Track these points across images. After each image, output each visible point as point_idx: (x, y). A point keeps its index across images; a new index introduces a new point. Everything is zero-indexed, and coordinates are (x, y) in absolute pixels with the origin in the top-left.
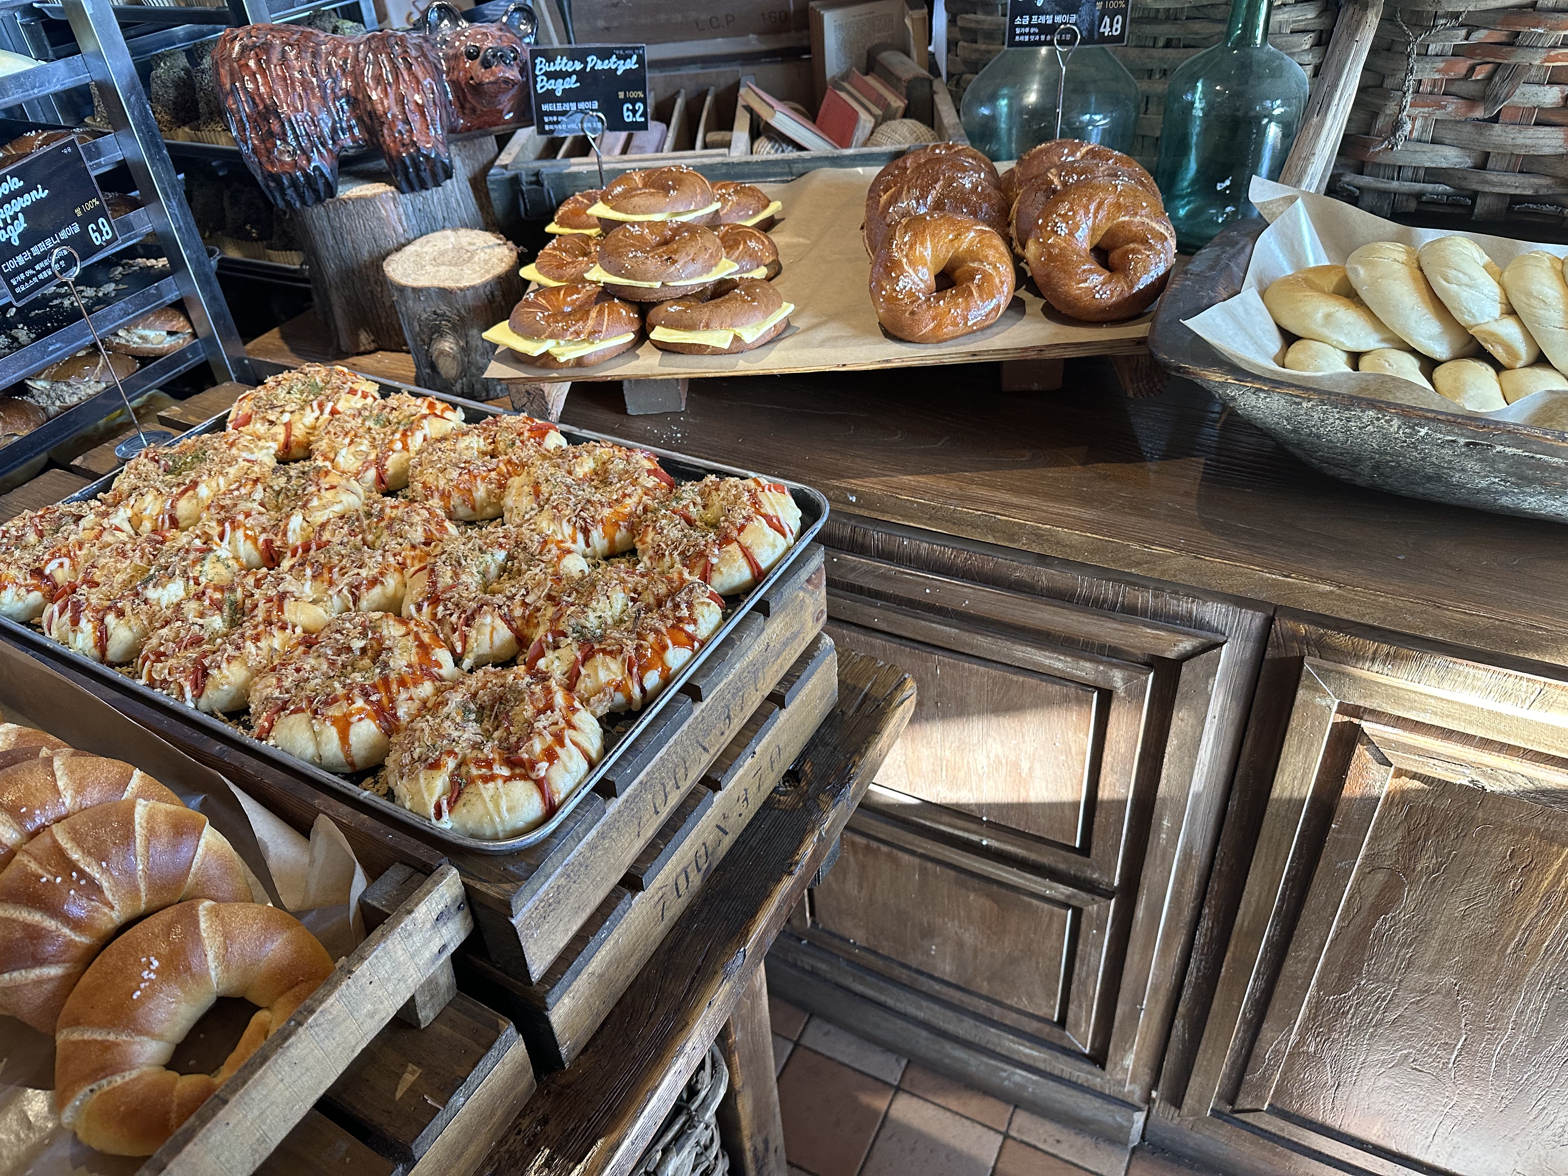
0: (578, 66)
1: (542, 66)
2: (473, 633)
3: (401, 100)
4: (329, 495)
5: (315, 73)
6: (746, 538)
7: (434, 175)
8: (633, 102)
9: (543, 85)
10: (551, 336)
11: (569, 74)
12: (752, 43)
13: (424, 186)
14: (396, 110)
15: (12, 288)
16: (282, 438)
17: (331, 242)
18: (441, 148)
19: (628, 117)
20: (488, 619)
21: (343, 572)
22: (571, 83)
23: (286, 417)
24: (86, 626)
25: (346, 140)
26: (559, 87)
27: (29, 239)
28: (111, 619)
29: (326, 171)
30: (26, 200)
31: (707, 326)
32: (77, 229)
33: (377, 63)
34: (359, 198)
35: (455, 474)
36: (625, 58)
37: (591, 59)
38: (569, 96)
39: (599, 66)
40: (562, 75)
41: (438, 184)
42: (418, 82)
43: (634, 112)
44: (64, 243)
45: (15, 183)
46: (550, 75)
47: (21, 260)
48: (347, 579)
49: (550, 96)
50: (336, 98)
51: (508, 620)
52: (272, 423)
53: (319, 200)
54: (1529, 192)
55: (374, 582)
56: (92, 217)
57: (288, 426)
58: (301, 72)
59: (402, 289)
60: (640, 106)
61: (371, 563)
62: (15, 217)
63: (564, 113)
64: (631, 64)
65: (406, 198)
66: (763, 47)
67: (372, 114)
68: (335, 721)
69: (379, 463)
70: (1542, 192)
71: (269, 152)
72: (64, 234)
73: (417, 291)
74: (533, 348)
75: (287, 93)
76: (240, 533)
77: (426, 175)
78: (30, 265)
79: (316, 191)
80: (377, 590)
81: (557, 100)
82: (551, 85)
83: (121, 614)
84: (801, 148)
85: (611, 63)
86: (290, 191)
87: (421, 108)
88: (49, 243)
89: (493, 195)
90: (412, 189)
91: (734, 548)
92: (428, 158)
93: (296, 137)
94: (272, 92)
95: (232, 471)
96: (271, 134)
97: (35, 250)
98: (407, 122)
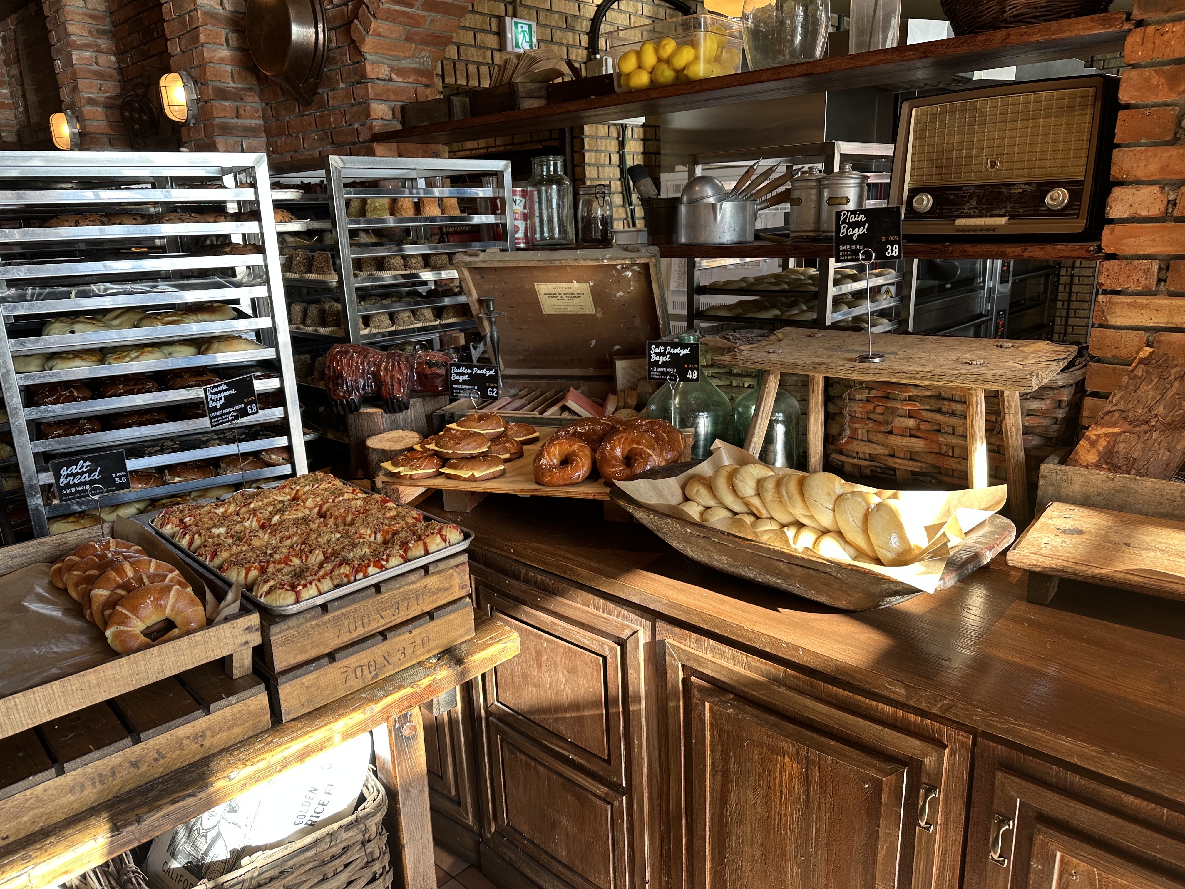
0: (469, 371)
1: (454, 369)
2: (310, 556)
3: (392, 377)
4: (294, 512)
5: (362, 364)
6: (427, 540)
7: (399, 407)
8: (493, 388)
9: (454, 377)
10: (402, 466)
11: (466, 374)
12: (591, 372)
13: (395, 412)
14: (389, 380)
15: (211, 422)
16: (293, 495)
17: (354, 430)
18: (405, 397)
19: (490, 394)
20: (317, 552)
21: (280, 532)
22: (466, 378)
23: (298, 488)
24: (188, 537)
25: (368, 389)
26: (461, 379)
27: (223, 407)
28: (196, 536)
29: (356, 400)
30: (227, 393)
31: (461, 468)
32: (243, 406)
33: (387, 362)
34: (368, 413)
35: (342, 510)
36: (490, 370)
37: (475, 369)
38: (464, 382)
39: (478, 372)
40: (463, 374)
41: (401, 411)
42: (401, 371)
43: (493, 392)
44: (236, 410)
45: (225, 387)
46: (457, 374)
47: (218, 413)
48: (280, 535)
49: (457, 382)
50: (368, 374)
51: (324, 553)
52: (292, 489)
53: (351, 412)
54: (917, 470)
55: (289, 537)
56: (250, 403)
57: (298, 491)
58: (357, 363)
59: (369, 448)
60: (495, 390)
61: (291, 531)
62: (221, 398)
63: (462, 389)
64: (492, 372)
65: (387, 416)
66: (595, 374)
67: (380, 381)
68: (246, 568)
69: (321, 507)
70: (924, 470)
71: (335, 391)
72: (237, 407)
73: (374, 449)
74: (395, 470)
75: (348, 369)
76: (255, 519)
77: (396, 407)
78: (221, 416)
79: (351, 408)
80: (290, 540)
81: (459, 384)
82: (457, 377)
83: (200, 535)
84: (578, 415)
85: (484, 371)
86: (339, 407)
87: (399, 381)
88: (231, 409)
89: (434, 421)
90: (390, 413)
91: (421, 543)
92: (398, 400)
93: (347, 386)
94: (343, 368)
95: (265, 501)
96: (338, 384)
97: (225, 411)
98: (392, 385)
